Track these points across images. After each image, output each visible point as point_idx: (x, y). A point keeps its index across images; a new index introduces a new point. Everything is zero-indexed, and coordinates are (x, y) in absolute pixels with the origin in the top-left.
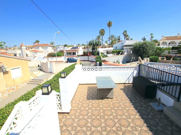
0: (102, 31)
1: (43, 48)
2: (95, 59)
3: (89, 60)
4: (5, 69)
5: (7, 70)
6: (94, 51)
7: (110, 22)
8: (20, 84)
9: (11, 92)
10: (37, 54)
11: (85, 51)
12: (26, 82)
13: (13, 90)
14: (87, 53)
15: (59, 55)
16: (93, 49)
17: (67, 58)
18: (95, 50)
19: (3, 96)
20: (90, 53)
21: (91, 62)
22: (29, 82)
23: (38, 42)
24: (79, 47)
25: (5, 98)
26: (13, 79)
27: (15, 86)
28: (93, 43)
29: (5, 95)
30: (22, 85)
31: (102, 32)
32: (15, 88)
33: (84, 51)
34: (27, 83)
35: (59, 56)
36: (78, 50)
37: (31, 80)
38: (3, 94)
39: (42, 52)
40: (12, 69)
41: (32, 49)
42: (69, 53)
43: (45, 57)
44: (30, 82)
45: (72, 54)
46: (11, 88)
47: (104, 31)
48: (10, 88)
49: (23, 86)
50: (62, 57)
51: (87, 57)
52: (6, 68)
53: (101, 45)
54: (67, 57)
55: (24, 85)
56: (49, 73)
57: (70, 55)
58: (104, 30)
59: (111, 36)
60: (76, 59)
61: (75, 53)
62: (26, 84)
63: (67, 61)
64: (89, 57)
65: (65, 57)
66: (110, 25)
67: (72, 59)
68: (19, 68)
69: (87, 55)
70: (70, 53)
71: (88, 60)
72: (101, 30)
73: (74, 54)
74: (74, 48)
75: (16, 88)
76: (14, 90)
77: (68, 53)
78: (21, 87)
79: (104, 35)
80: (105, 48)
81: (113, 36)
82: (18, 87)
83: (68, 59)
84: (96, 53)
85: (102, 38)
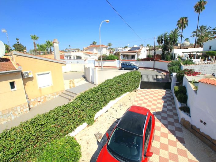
0: (183, 20)
1: (97, 49)
2: (168, 66)
3: (155, 67)
4: (26, 75)
5: (30, 76)
6: (166, 52)
7: (200, 3)
8: (50, 95)
9: (36, 105)
10: (90, 57)
11: (151, 54)
12: (57, 93)
13: (38, 103)
14: (153, 56)
15: (112, 58)
16: (165, 49)
17: (121, 62)
18: (168, 50)
19: (23, 111)
20: (158, 57)
21: (159, 71)
22: (61, 94)
23: (95, 43)
24: (141, 48)
25: (25, 113)
26: (39, 88)
27: (42, 97)
28: (165, 38)
29: (25, 110)
30: (52, 97)
31: (183, 22)
32: (42, 100)
33: (148, 54)
34: (59, 94)
35: (111, 60)
36: (140, 52)
37: (65, 92)
38: (22, 108)
39: (96, 54)
40: (38, 75)
41: (86, 51)
42: (126, 56)
43: (95, 60)
44: (63, 93)
45: (131, 57)
46: (37, 100)
47: (187, 21)
48: (35, 100)
49: (53, 99)
50: (115, 60)
51: (153, 62)
52: (29, 73)
53: (177, 45)
54: (122, 60)
55: (55, 97)
56: (91, 83)
57: (128, 58)
58: (186, 18)
59: (199, 28)
60: (134, 64)
61: (135, 55)
62: (57, 96)
63: (121, 67)
64: (155, 62)
65: (119, 62)
66: (201, 7)
67: (128, 64)
68: (49, 73)
69: (153, 60)
70: (128, 56)
71: (153, 67)
72: (182, 18)
73: (133, 57)
74: (134, 49)
75: (44, 101)
76: (41, 103)
77: (124, 56)
78: (50, 99)
79: (185, 27)
80: (185, 48)
81: (204, 28)
82: (47, 99)
83: (123, 64)
84: (169, 57)
85: (182, 32)
